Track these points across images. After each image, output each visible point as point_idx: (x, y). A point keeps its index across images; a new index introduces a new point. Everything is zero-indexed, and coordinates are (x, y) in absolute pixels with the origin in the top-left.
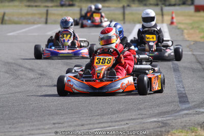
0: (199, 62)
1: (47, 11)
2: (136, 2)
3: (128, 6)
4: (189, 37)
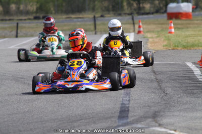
0: (154, 72)
1: (17, 24)
2: (111, 13)
3: (102, 16)
4: (151, 46)
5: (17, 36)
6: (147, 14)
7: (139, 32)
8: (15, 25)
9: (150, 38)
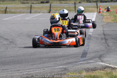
0: (104, 35)
2: (85, 1)
3: (80, 3)
4: (105, 20)
5: (31, 13)
6: (106, 2)
7: (100, 12)
8: (30, 6)
9: (105, 16)
